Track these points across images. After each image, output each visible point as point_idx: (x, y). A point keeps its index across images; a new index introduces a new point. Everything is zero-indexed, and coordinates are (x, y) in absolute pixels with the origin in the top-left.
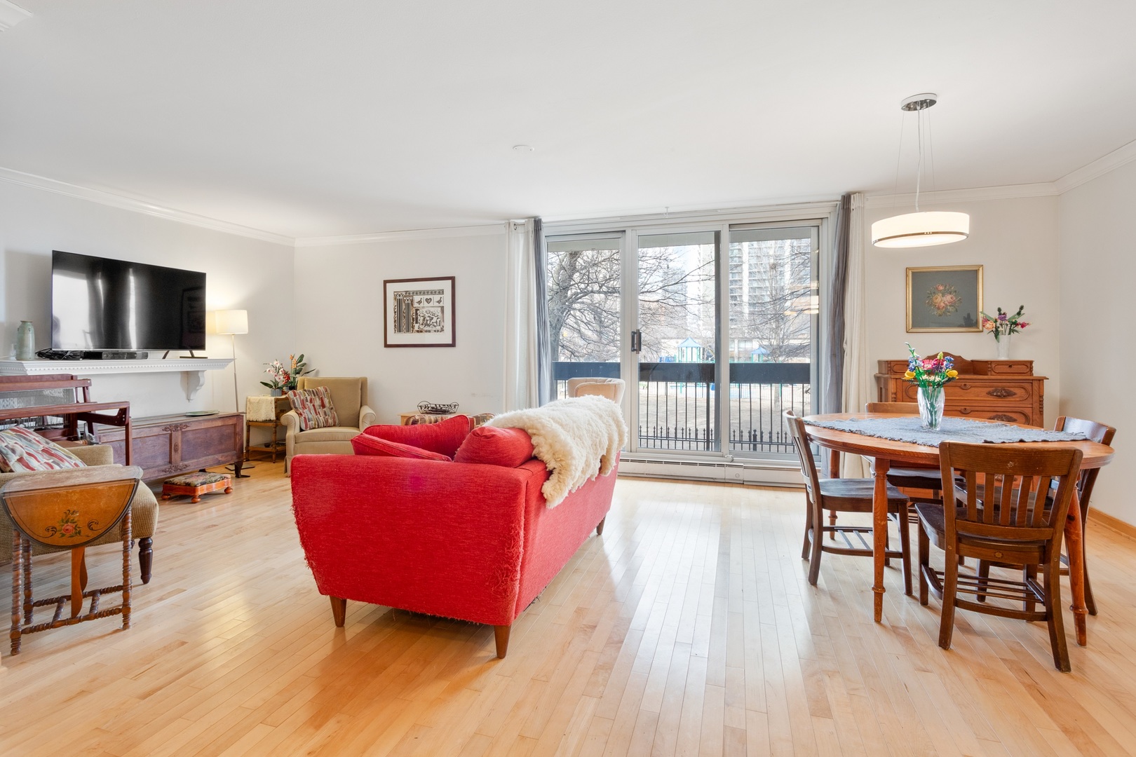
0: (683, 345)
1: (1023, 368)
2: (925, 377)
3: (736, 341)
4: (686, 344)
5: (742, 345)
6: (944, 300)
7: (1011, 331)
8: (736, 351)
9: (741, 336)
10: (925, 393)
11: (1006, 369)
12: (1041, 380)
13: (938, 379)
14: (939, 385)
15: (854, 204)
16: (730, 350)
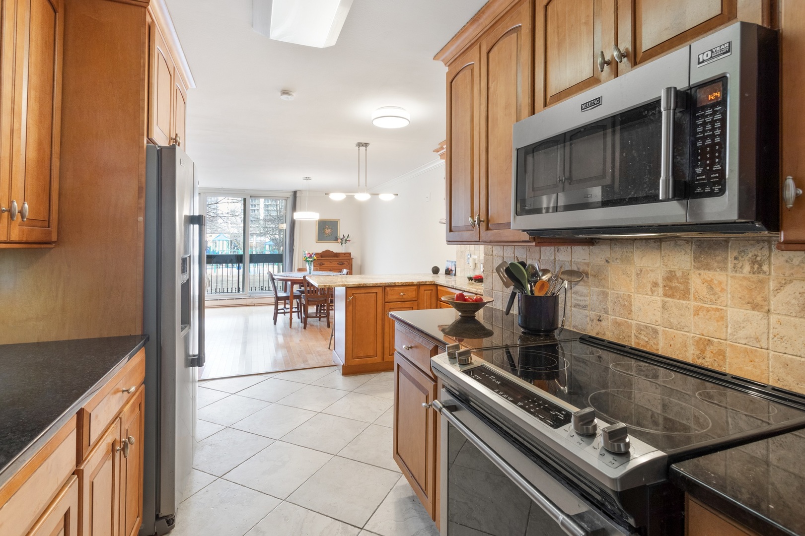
0: (216, 239)
1: (348, 255)
2: (308, 259)
3: (255, 237)
4: (219, 238)
5: (259, 239)
6: (328, 231)
7: (346, 242)
8: (254, 243)
9: (258, 232)
10: (308, 264)
11: (344, 255)
12: (352, 259)
13: (311, 260)
14: (312, 261)
15: (298, 195)
16: (250, 242)
